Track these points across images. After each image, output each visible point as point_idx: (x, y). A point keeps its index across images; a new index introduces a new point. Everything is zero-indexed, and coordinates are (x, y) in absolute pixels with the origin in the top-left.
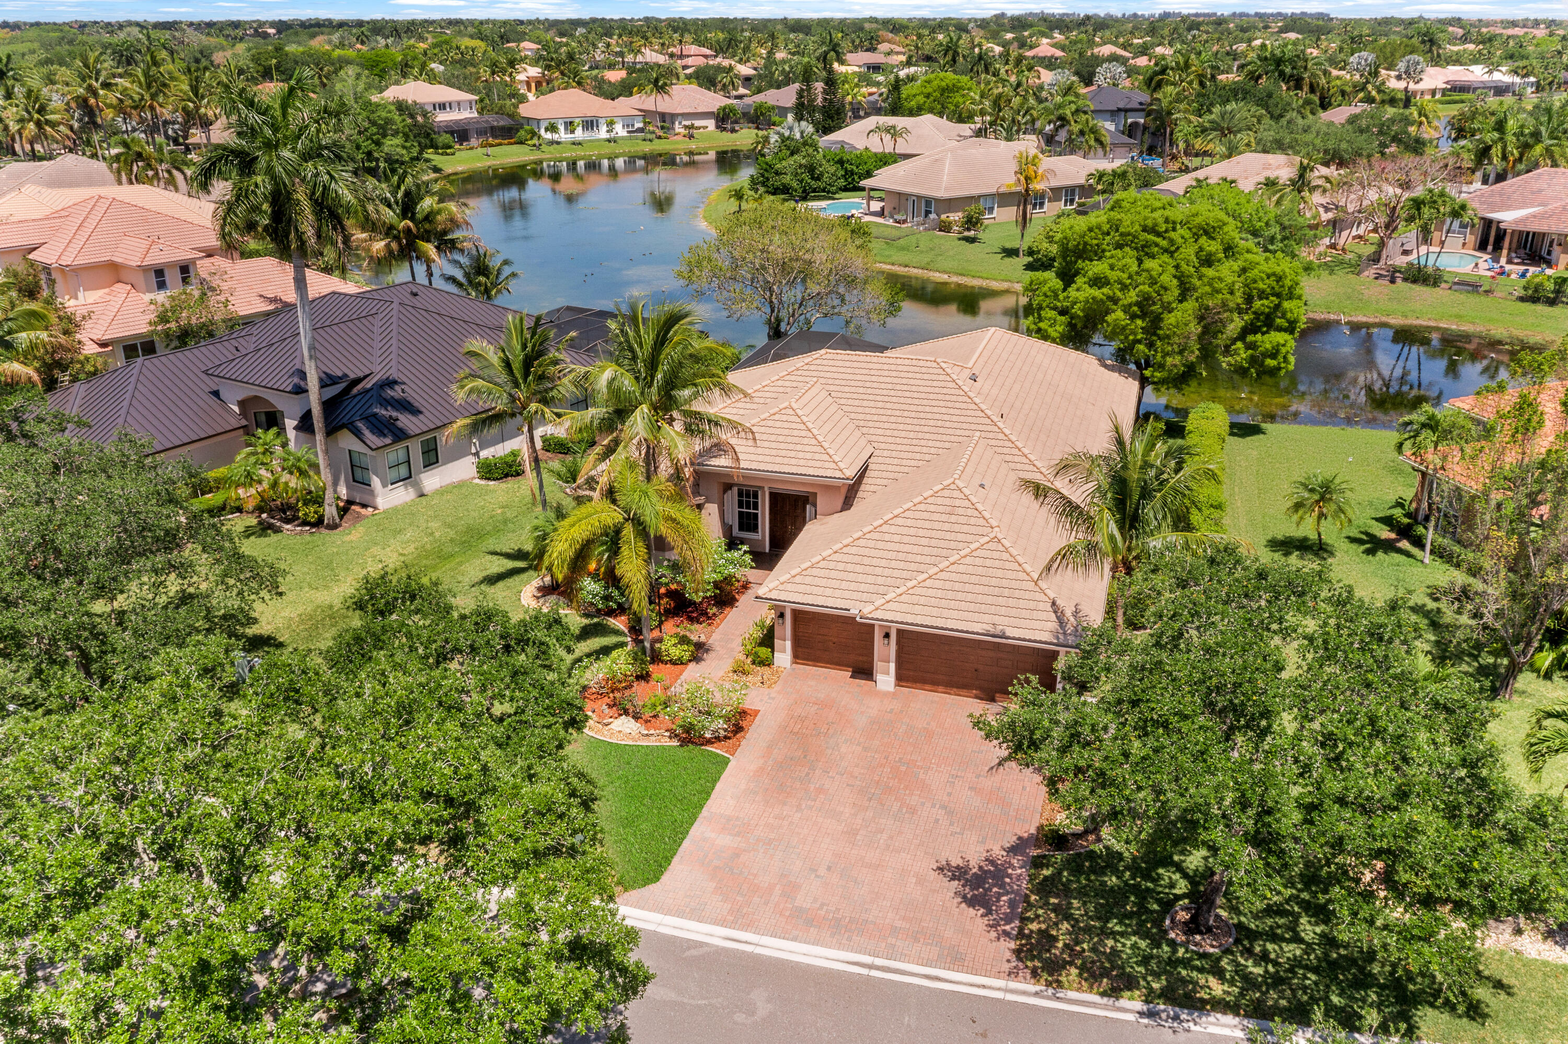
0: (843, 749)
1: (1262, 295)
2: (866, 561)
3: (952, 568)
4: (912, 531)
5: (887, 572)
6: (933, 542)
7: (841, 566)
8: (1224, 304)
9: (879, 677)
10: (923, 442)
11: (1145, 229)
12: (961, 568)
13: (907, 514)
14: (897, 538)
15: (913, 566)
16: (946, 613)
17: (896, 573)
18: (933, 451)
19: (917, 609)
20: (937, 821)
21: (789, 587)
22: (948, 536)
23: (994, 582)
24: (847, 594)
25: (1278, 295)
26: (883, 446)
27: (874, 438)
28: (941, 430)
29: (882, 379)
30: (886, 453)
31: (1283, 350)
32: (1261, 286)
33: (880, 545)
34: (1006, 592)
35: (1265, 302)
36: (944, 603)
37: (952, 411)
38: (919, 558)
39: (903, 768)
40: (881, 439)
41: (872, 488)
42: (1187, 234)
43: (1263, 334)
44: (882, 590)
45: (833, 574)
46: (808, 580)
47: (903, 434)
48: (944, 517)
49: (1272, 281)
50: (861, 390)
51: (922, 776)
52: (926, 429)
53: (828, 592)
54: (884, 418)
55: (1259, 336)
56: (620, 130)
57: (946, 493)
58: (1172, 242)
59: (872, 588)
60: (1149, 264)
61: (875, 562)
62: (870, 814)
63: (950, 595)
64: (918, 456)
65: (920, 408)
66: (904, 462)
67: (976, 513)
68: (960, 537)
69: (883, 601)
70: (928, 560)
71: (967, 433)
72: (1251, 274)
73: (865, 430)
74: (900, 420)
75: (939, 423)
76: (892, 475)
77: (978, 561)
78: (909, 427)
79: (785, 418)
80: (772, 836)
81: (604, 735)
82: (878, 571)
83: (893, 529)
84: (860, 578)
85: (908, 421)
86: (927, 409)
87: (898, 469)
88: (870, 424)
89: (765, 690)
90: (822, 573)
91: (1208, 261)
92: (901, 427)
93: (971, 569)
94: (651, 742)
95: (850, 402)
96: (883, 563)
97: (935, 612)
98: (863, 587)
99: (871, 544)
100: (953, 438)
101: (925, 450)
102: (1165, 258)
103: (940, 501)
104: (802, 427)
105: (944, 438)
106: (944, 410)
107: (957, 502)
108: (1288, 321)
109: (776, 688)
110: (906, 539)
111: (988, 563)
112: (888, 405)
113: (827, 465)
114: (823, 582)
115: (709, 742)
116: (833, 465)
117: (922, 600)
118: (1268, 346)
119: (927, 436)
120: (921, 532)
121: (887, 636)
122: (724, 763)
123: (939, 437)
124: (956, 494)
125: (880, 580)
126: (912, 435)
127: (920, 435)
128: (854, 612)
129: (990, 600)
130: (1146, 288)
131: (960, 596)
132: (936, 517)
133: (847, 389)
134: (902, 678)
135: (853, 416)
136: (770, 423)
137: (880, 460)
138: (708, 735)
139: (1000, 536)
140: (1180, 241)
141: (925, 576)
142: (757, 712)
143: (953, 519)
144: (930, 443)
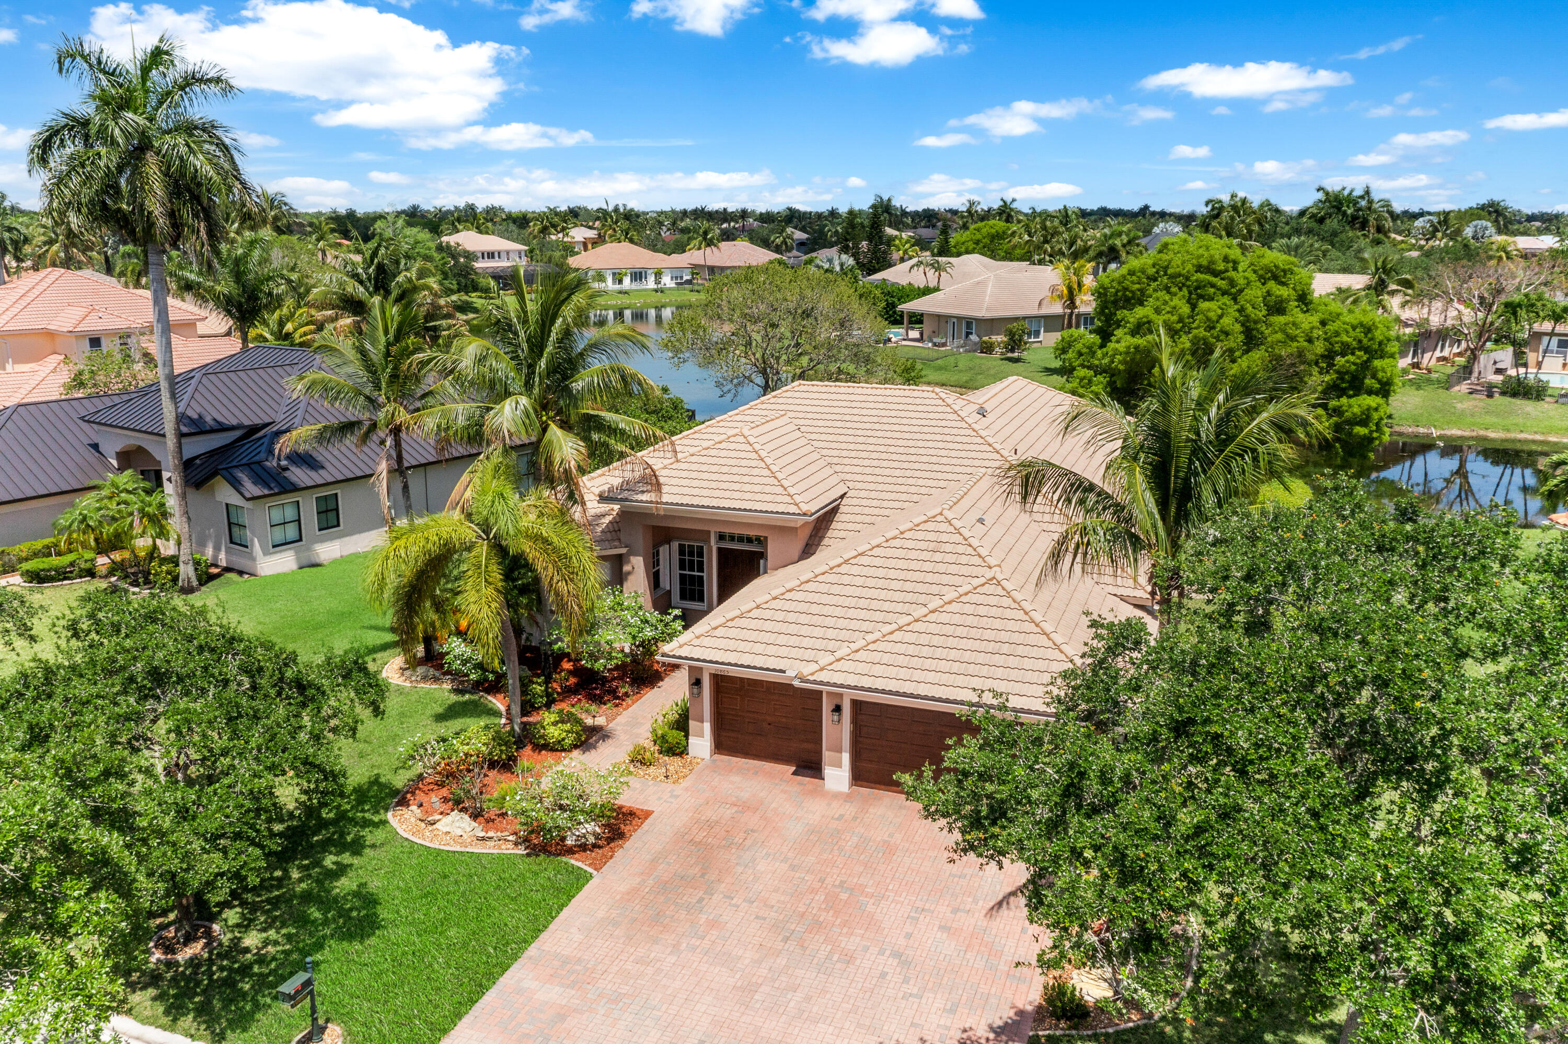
0: (762, 866)
1: (1346, 350)
2: (815, 609)
3: (932, 617)
4: (881, 573)
5: (841, 623)
6: (908, 586)
7: (780, 616)
8: (1300, 354)
9: (828, 771)
10: (911, 481)
11: (1199, 269)
12: (944, 618)
13: (876, 551)
14: (859, 581)
15: (879, 616)
16: (918, 675)
17: (854, 625)
18: (923, 490)
19: (878, 670)
20: (883, 975)
21: (707, 641)
22: (929, 578)
23: (988, 634)
24: (783, 651)
25: (1367, 350)
26: (859, 485)
27: (849, 477)
28: (936, 467)
29: (864, 412)
30: (863, 494)
31: (1376, 416)
32: (1345, 338)
33: (836, 589)
34: (1005, 648)
35: (1351, 358)
36: (915, 662)
37: (951, 446)
38: (886, 606)
39: (844, 896)
40: (859, 478)
41: (842, 534)
42: (1253, 277)
43: (1350, 397)
44: (831, 645)
45: (768, 626)
46: (733, 633)
47: (887, 472)
48: (925, 555)
49: (1359, 333)
50: (839, 424)
51: (870, 908)
52: (916, 466)
53: (759, 648)
54: (864, 455)
55: (1344, 400)
56: (667, 281)
57: (930, 526)
58: (1232, 283)
59: (819, 644)
60: (1203, 305)
61: (826, 610)
62: (782, 961)
63: (926, 651)
64: (904, 497)
65: (911, 443)
66: (885, 504)
67: (970, 550)
68: (945, 579)
69: (832, 659)
70: (899, 608)
71: (969, 470)
72: (1331, 327)
73: (838, 468)
74: (884, 456)
75: (934, 459)
76: (868, 519)
77: (968, 609)
78: (895, 465)
79: (732, 446)
80: (625, 989)
81: (426, 839)
82: (830, 622)
83: (855, 570)
84: (805, 630)
85: (894, 457)
86: (920, 444)
87: (876, 511)
88: (846, 461)
89: (668, 786)
90: (754, 624)
91: (1278, 308)
92: (885, 464)
93: (957, 619)
94: (488, 849)
95: (823, 437)
96: (838, 612)
97: (903, 673)
98: (806, 642)
99: (824, 588)
100: (950, 476)
101: (913, 489)
102: (1226, 300)
103: (920, 535)
104: (754, 456)
105: (939, 476)
106: (940, 445)
107: (944, 537)
108: (1380, 382)
109: (684, 783)
110: (871, 582)
111: (982, 610)
112: (871, 440)
113: (779, 499)
114: (754, 636)
115: (570, 851)
116: (788, 499)
117: (886, 658)
118: (1356, 410)
119: (918, 474)
120: (892, 574)
121: (838, 709)
122: (582, 879)
123: (933, 475)
124: (944, 527)
125: (831, 633)
126: (898, 473)
127: (908, 473)
128: (791, 673)
129: (981, 658)
130: (1202, 332)
131: (939, 653)
132: (913, 555)
133: (820, 423)
134: (859, 777)
135: (824, 452)
136: (713, 452)
137: (855, 502)
138: (570, 842)
139: (1000, 577)
140: (1242, 282)
141: (895, 626)
142: (648, 814)
143: (938, 557)
144: (920, 482)
